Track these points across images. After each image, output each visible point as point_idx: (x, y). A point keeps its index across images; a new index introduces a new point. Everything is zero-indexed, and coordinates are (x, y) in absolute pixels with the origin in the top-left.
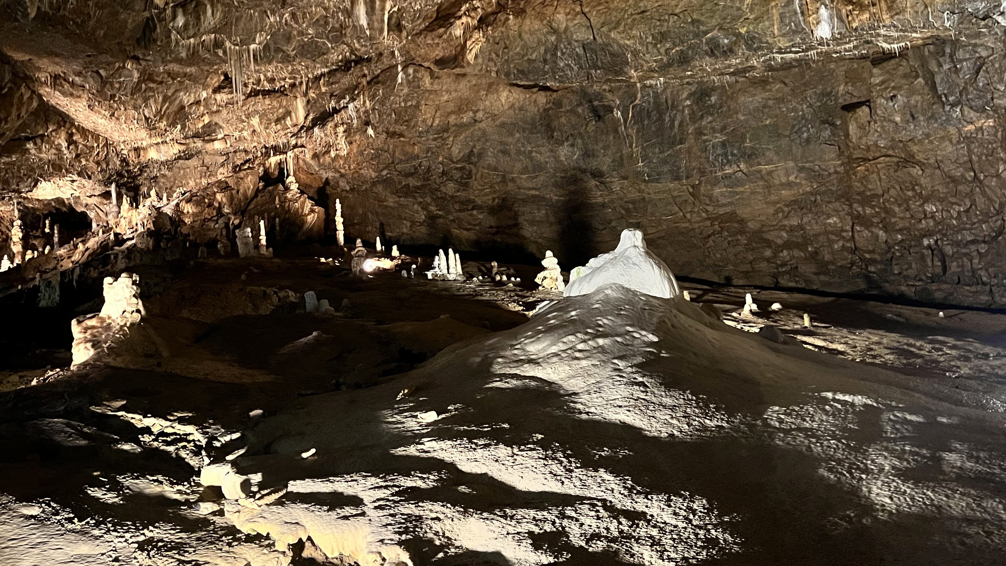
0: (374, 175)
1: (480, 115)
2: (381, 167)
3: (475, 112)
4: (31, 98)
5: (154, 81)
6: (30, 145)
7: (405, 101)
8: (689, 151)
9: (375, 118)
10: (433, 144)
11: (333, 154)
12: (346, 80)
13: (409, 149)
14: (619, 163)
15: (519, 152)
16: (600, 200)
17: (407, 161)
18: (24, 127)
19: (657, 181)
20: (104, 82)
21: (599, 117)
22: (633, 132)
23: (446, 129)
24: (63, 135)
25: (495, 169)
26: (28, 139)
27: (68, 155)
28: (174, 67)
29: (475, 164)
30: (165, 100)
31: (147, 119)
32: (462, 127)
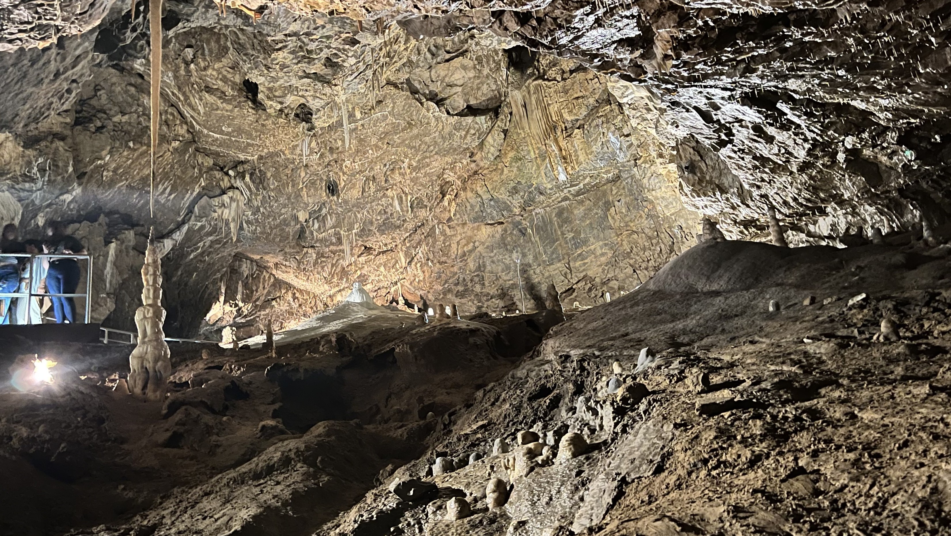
0: (441, 288)
1: (477, 244)
2: (443, 282)
3: (474, 243)
4: (269, 277)
5: (324, 257)
6: (274, 303)
7: (444, 243)
8: (560, 245)
9: (431, 256)
10: (461, 264)
11: (417, 280)
12: (417, 237)
13: (452, 269)
14: (536, 258)
15: (498, 261)
16: (537, 280)
17: (453, 277)
18: (269, 293)
19: (552, 264)
20: (299, 262)
21: (524, 234)
22: (537, 239)
23: (464, 255)
24: (290, 294)
25: (492, 273)
26: (273, 300)
27: (295, 305)
28: (332, 248)
29: (484, 271)
30: (333, 265)
31: (325, 278)
32: (470, 251)
